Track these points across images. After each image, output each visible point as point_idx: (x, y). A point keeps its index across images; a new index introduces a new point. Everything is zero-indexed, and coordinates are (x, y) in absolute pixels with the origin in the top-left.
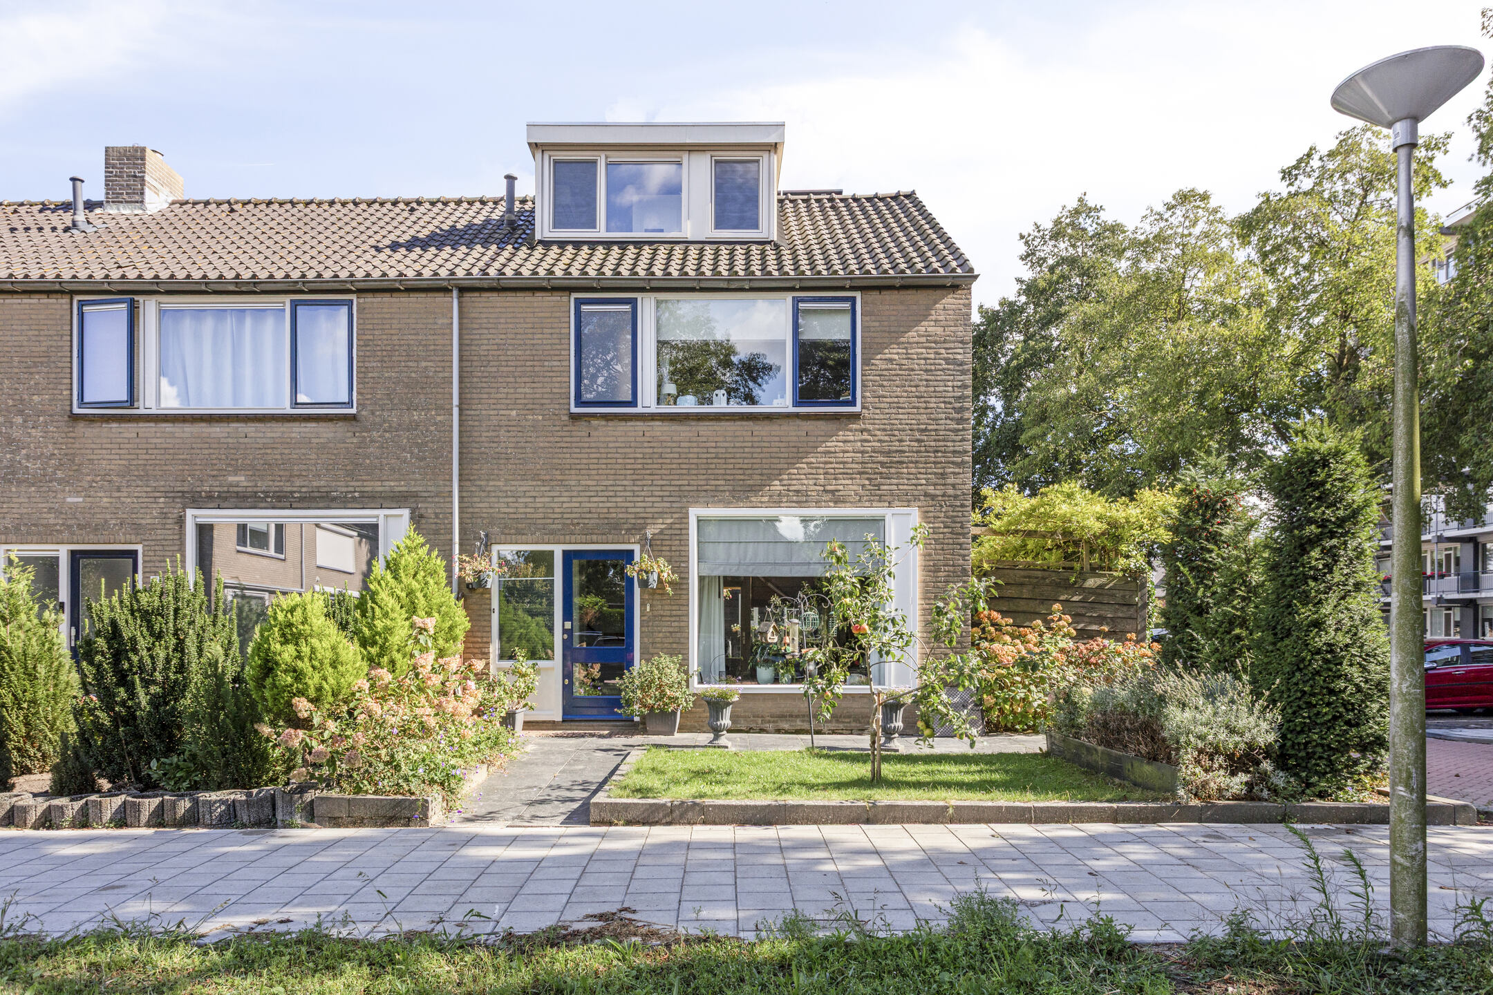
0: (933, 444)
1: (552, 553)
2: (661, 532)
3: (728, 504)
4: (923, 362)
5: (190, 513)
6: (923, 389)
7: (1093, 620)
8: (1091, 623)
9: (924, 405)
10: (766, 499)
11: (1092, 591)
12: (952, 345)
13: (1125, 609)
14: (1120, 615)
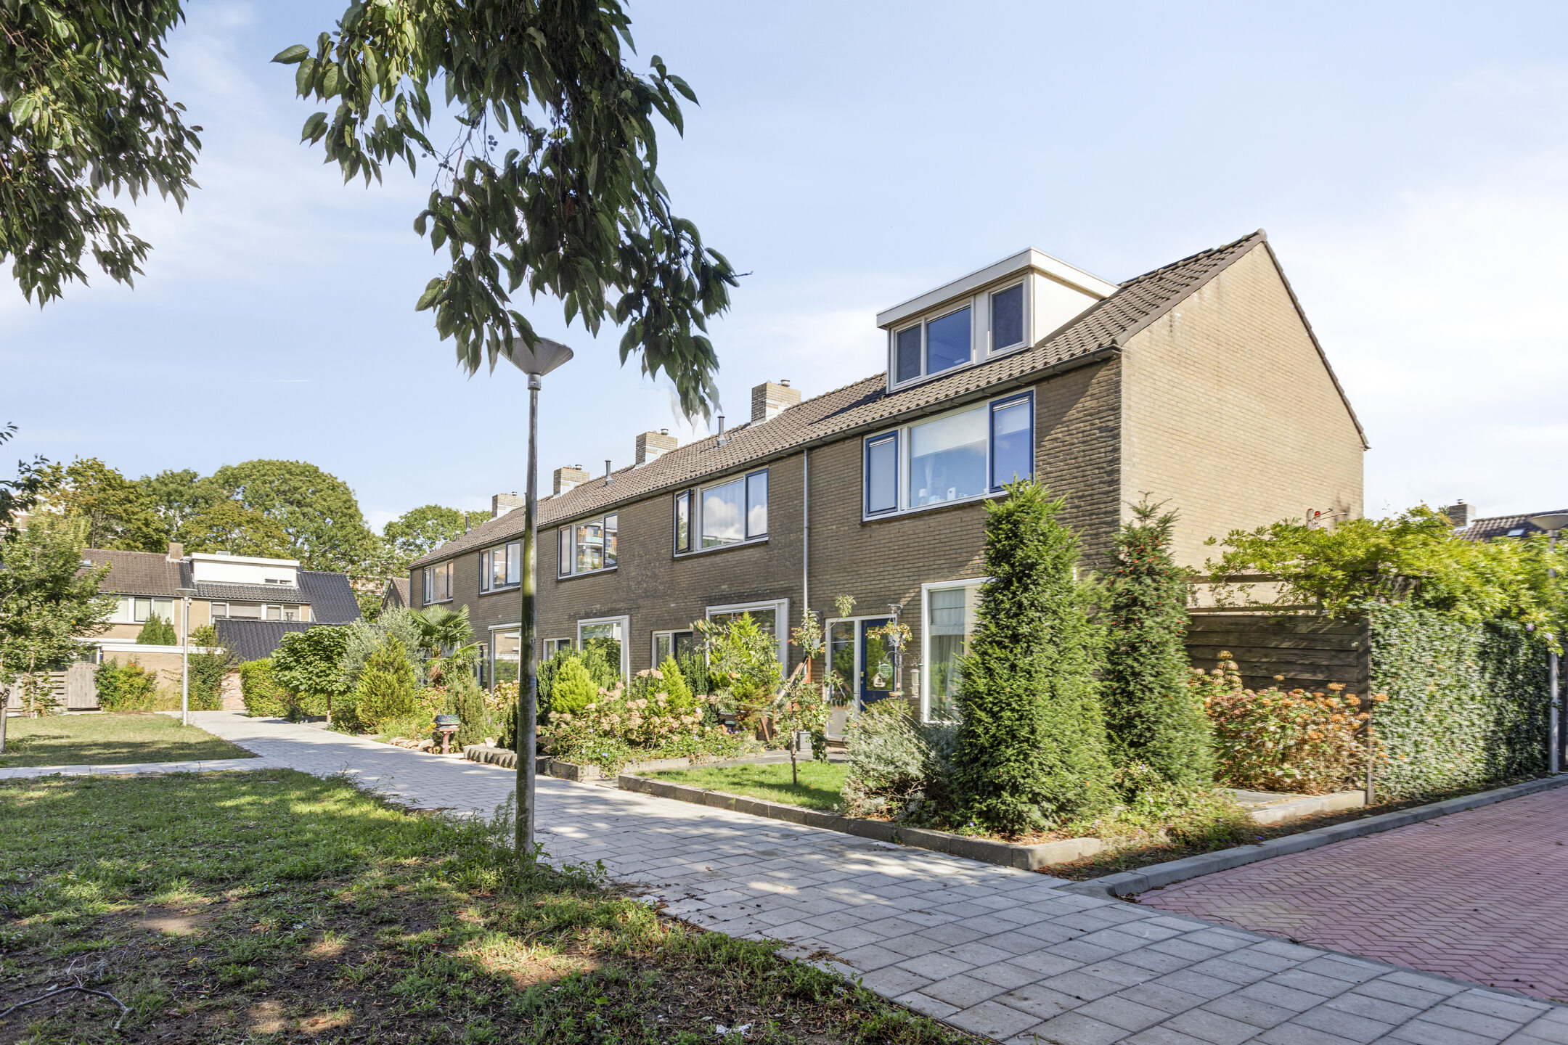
0: (1089, 508)
1: (853, 622)
2: (908, 605)
3: (946, 578)
4: (1081, 435)
5: (708, 608)
6: (1080, 460)
7: (1305, 668)
8: (1301, 671)
9: (1081, 474)
10: (969, 572)
11: (1304, 637)
12: (1104, 414)
13: (1342, 655)
14: (1337, 662)
